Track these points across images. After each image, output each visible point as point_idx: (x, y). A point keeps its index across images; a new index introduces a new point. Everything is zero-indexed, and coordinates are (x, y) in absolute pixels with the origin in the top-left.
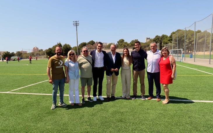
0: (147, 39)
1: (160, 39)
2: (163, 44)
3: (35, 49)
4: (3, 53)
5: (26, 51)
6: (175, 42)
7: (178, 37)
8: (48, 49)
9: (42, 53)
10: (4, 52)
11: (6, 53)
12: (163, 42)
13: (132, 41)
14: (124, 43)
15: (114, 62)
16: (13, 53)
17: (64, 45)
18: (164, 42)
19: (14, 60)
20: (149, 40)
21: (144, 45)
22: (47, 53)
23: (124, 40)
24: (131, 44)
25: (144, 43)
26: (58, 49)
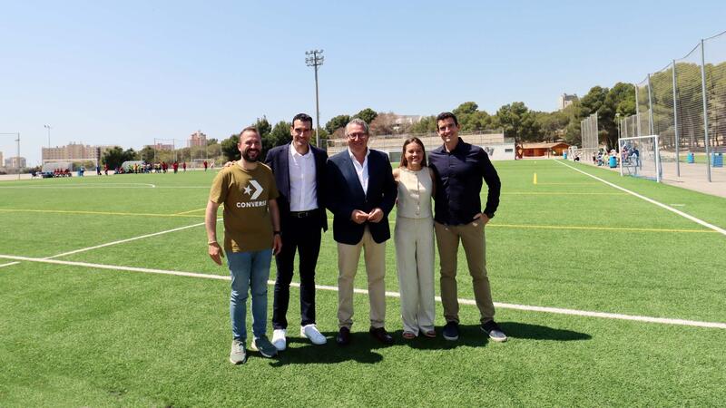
0: (567, 98)
1: (608, 99)
2: (618, 115)
3: (198, 139)
4: (105, 151)
5: (170, 146)
6: (666, 107)
7: (678, 91)
8: (229, 137)
9: (214, 151)
10: (107, 150)
11: (111, 152)
12: (618, 110)
13: (504, 108)
14: (474, 116)
15: (365, 187)
16: (131, 150)
17: (277, 126)
18: (623, 110)
19: (131, 172)
20: (570, 102)
21: (548, 121)
22: (224, 150)
23: (476, 106)
24: (499, 119)
25: (548, 115)
26: (249, 139)
